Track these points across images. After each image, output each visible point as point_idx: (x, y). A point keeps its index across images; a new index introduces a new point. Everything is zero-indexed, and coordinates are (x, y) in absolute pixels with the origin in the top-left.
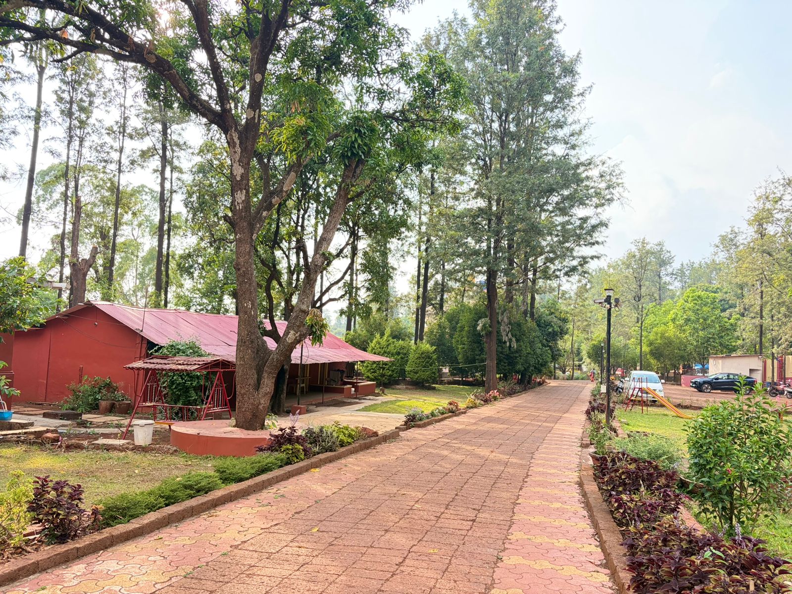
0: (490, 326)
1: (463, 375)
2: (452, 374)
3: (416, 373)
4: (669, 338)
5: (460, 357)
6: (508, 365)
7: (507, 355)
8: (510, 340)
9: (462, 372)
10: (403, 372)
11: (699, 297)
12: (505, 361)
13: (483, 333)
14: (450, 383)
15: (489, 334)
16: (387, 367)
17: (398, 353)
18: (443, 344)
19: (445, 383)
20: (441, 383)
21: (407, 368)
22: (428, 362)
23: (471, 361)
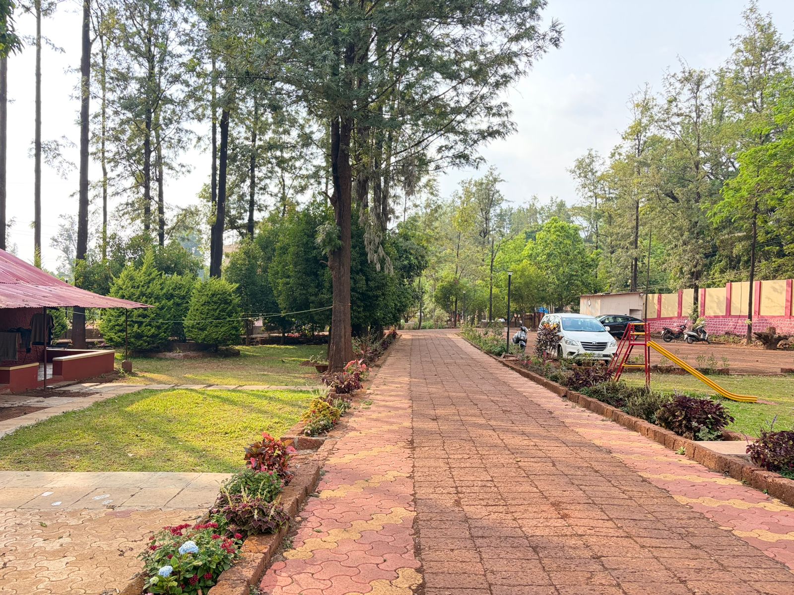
0: (339, 238)
1: (285, 328)
2: (268, 329)
3: (203, 329)
4: (529, 276)
5: (281, 302)
6: (364, 310)
7: (362, 294)
8: (382, 261)
9: (284, 324)
10: (178, 328)
11: (562, 227)
12: (359, 303)
13: (326, 251)
14: (264, 342)
15: (338, 252)
16: (147, 320)
17: (169, 297)
18: (254, 283)
19: (257, 343)
20: (251, 342)
21: (187, 322)
22: (223, 310)
23: (300, 305)
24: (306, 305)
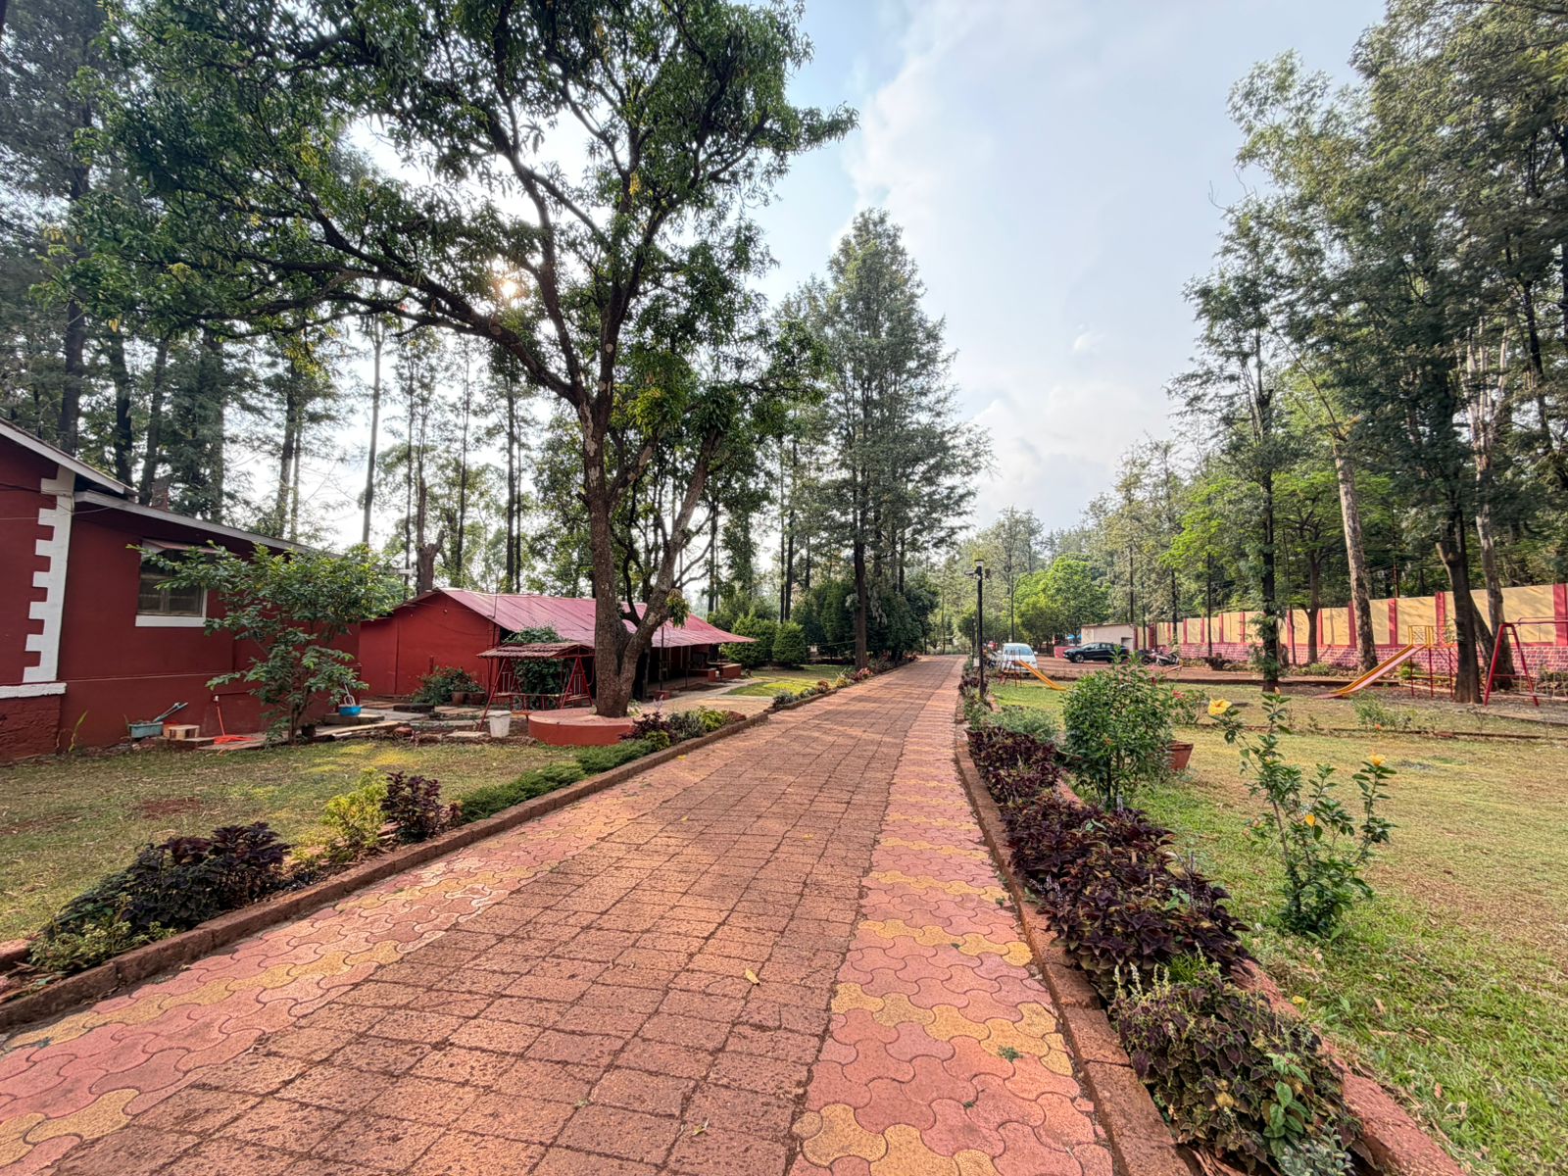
0: (859, 602)
1: (832, 653)
2: (821, 653)
3: (783, 653)
4: (1040, 608)
5: (829, 636)
6: (879, 641)
7: (877, 631)
8: (880, 616)
9: (831, 651)
10: (769, 654)
11: (1069, 565)
12: (875, 637)
13: (852, 609)
14: (818, 662)
15: (858, 610)
16: (753, 648)
17: (764, 634)
18: (811, 623)
19: (814, 663)
20: (810, 663)
21: (774, 649)
22: (795, 642)
23: (840, 638)
24: (842, 638)
